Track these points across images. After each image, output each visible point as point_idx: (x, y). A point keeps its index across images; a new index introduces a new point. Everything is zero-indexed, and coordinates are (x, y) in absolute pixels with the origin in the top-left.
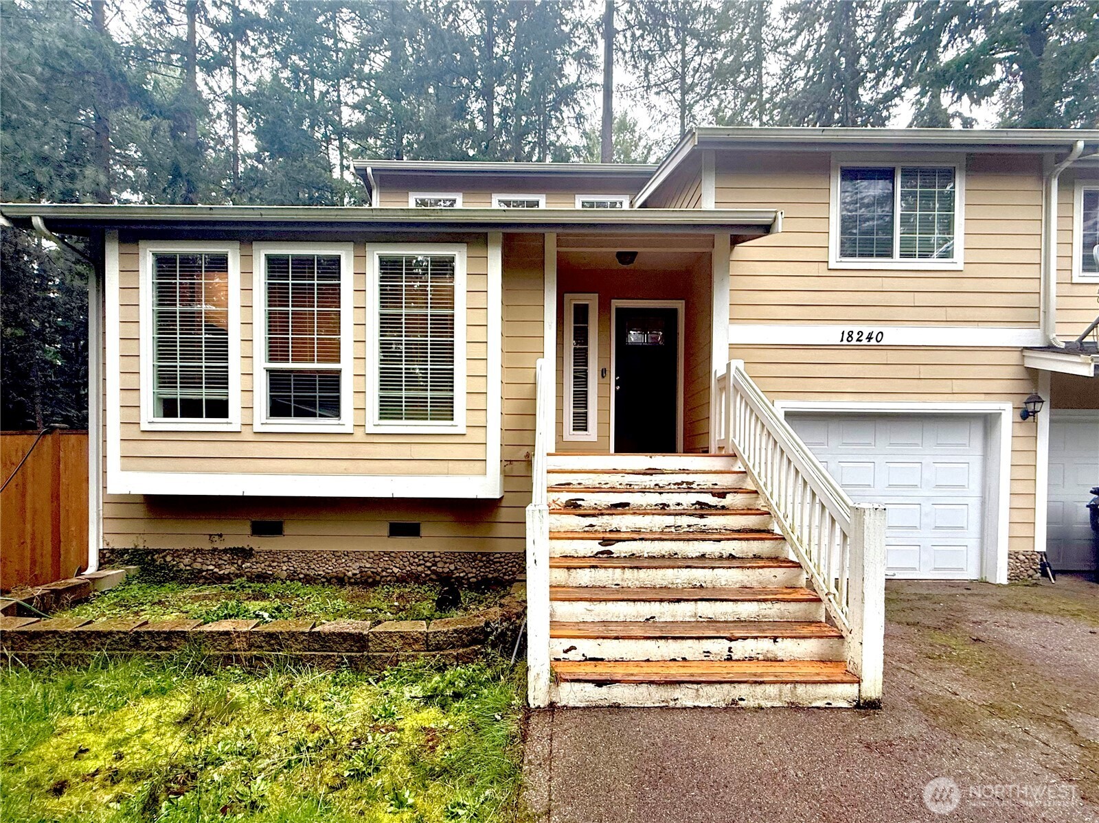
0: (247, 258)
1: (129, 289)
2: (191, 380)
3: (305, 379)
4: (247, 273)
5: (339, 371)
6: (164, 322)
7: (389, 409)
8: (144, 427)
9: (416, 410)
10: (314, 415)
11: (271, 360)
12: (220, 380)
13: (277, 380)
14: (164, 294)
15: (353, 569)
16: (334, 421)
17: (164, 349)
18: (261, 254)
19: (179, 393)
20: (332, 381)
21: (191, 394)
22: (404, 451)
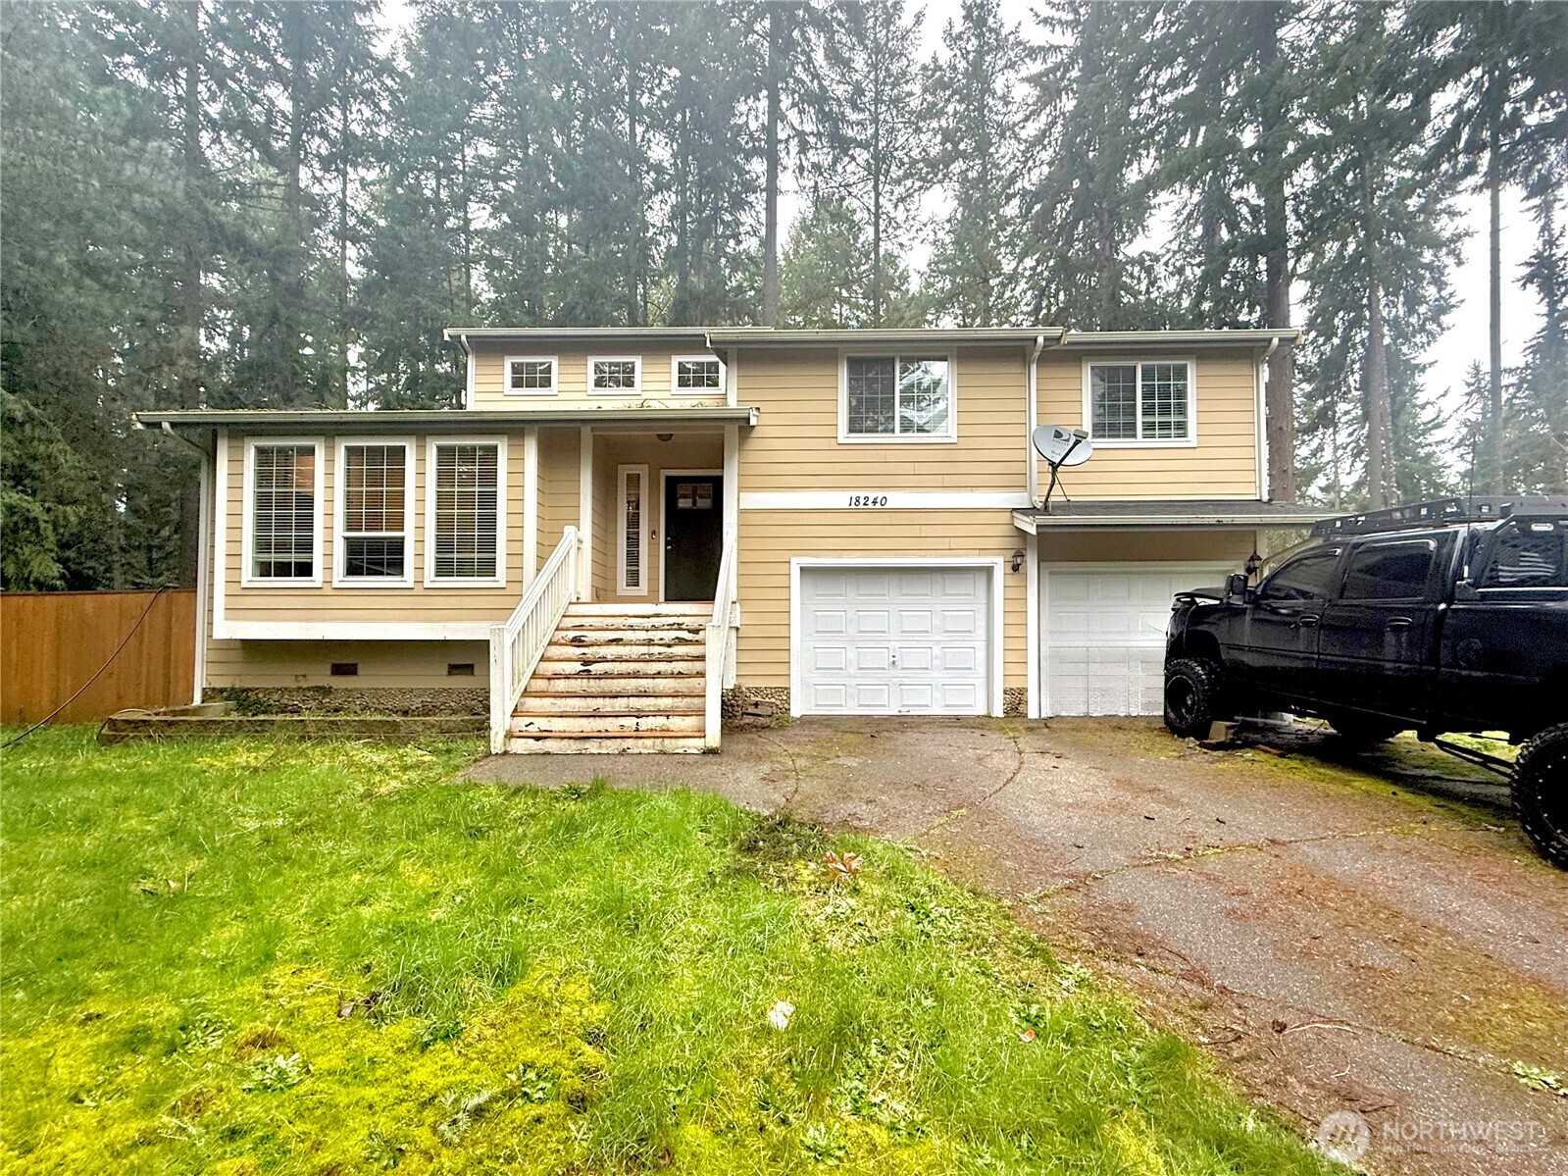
0: (330, 450)
1: (236, 475)
2: (282, 547)
3: (375, 546)
4: (330, 461)
5: (403, 538)
6: (262, 501)
7: (443, 568)
8: (244, 585)
9: (464, 569)
10: (382, 574)
11: (348, 530)
12: (307, 546)
13: (353, 547)
14: (262, 478)
15: (417, 703)
16: (398, 578)
17: (262, 523)
18: (341, 447)
19: (273, 557)
20: (398, 547)
21: (284, 558)
22: (454, 602)
